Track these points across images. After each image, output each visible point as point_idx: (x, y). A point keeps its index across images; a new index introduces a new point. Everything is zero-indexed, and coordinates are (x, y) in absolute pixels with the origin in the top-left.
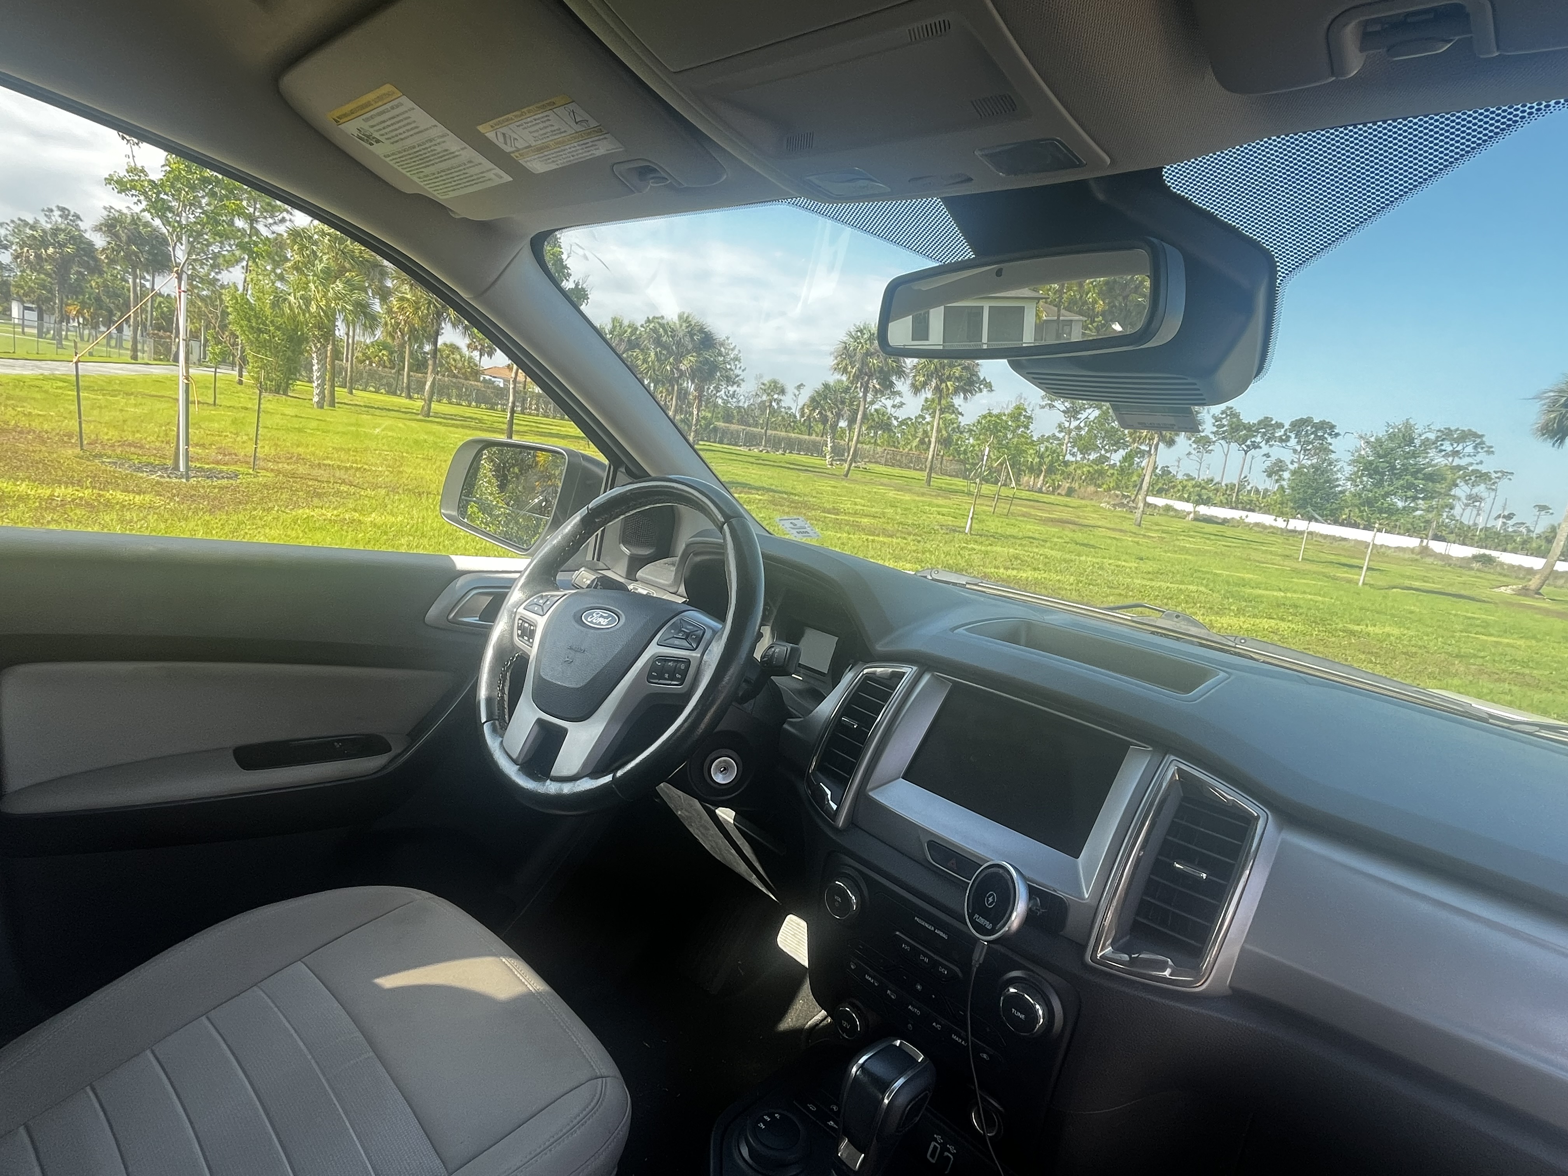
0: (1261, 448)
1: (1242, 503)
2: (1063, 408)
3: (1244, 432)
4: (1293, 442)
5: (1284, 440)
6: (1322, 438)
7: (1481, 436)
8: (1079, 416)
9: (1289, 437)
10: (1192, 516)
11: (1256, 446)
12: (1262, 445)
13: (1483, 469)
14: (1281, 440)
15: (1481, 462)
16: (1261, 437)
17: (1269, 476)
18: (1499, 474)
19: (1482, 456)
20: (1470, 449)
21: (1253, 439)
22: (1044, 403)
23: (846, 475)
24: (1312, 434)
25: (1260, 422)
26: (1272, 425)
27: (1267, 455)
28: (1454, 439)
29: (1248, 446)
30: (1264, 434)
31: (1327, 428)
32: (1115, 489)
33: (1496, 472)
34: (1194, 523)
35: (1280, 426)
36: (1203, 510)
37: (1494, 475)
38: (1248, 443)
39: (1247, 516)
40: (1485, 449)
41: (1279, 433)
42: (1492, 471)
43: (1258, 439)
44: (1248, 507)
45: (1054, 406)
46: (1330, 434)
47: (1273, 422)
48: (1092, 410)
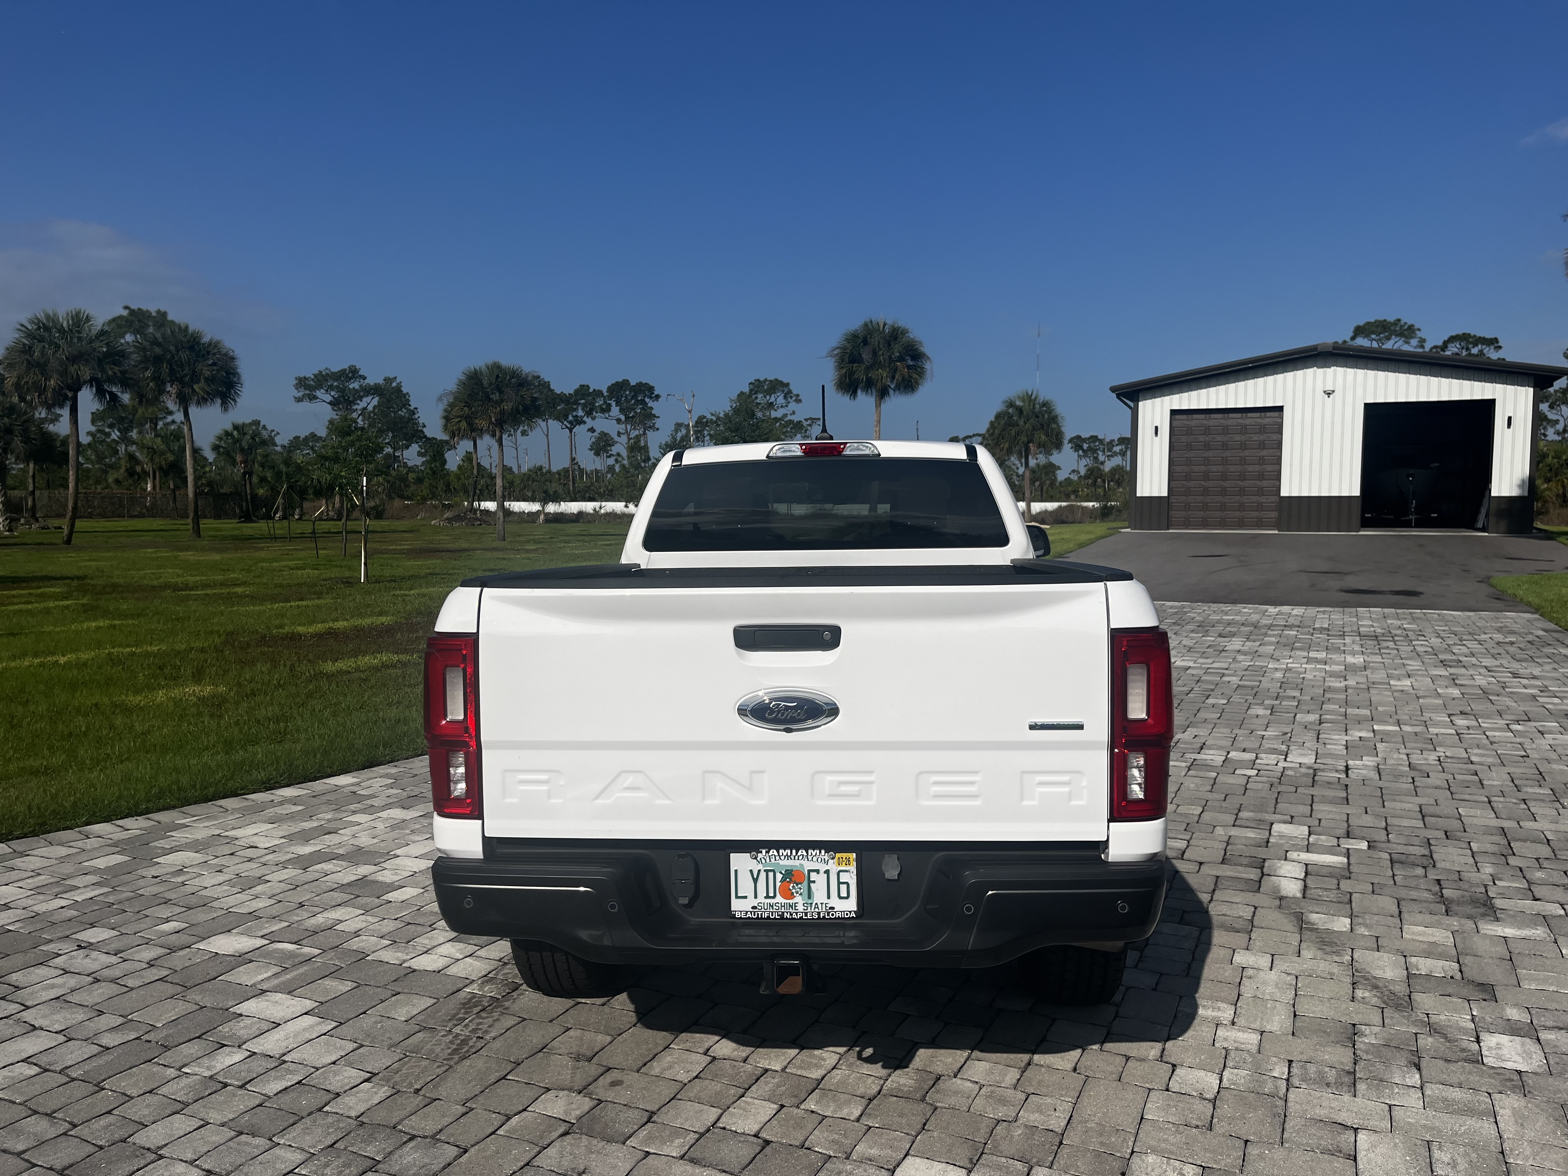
0: (585, 423)
1: (579, 491)
2: (328, 398)
3: (562, 406)
4: (615, 411)
5: (606, 409)
6: (643, 402)
7: (788, 385)
8: (354, 407)
9: (609, 405)
10: (542, 517)
11: (579, 421)
12: (585, 419)
13: (795, 418)
14: (603, 411)
15: (794, 413)
16: (583, 409)
17: (597, 454)
18: (809, 422)
19: (793, 406)
20: (781, 400)
21: (574, 414)
22: (300, 394)
23: (68, 542)
24: (632, 399)
25: (576, 391)
26: (590, 394)
27: (592, 430)
28: (765, 391)
29: (570, 422)
30: (584, 405)
31: (645, 390)
32: (431, 499)
33: (806, 420)
34: (547, 525)
35: (599, 393)
36: (551, 508)
37: (805, 423)
38: (570, 418)
39: (601, 508)
40: (794, 398)
41: (599, 402)
42: (802, 420)
43: (580, 413)
44: (587, 495)
45: (315, 397)
46: (651, 398)
47: (591, 390)
48: (370, 397)
